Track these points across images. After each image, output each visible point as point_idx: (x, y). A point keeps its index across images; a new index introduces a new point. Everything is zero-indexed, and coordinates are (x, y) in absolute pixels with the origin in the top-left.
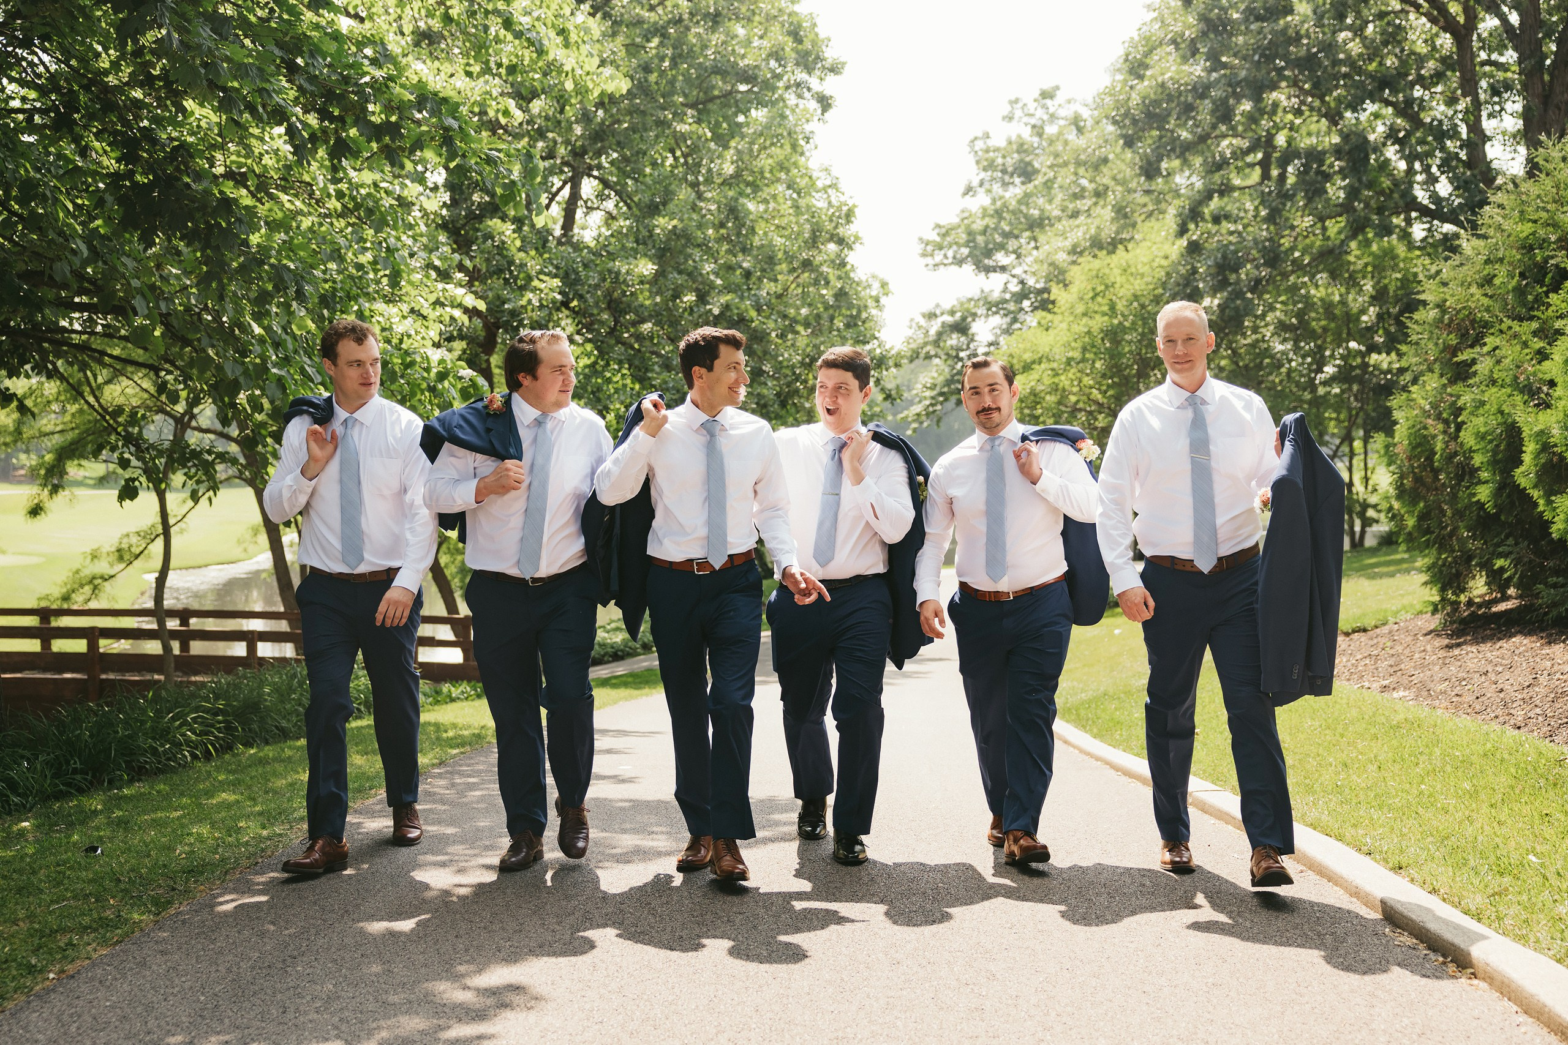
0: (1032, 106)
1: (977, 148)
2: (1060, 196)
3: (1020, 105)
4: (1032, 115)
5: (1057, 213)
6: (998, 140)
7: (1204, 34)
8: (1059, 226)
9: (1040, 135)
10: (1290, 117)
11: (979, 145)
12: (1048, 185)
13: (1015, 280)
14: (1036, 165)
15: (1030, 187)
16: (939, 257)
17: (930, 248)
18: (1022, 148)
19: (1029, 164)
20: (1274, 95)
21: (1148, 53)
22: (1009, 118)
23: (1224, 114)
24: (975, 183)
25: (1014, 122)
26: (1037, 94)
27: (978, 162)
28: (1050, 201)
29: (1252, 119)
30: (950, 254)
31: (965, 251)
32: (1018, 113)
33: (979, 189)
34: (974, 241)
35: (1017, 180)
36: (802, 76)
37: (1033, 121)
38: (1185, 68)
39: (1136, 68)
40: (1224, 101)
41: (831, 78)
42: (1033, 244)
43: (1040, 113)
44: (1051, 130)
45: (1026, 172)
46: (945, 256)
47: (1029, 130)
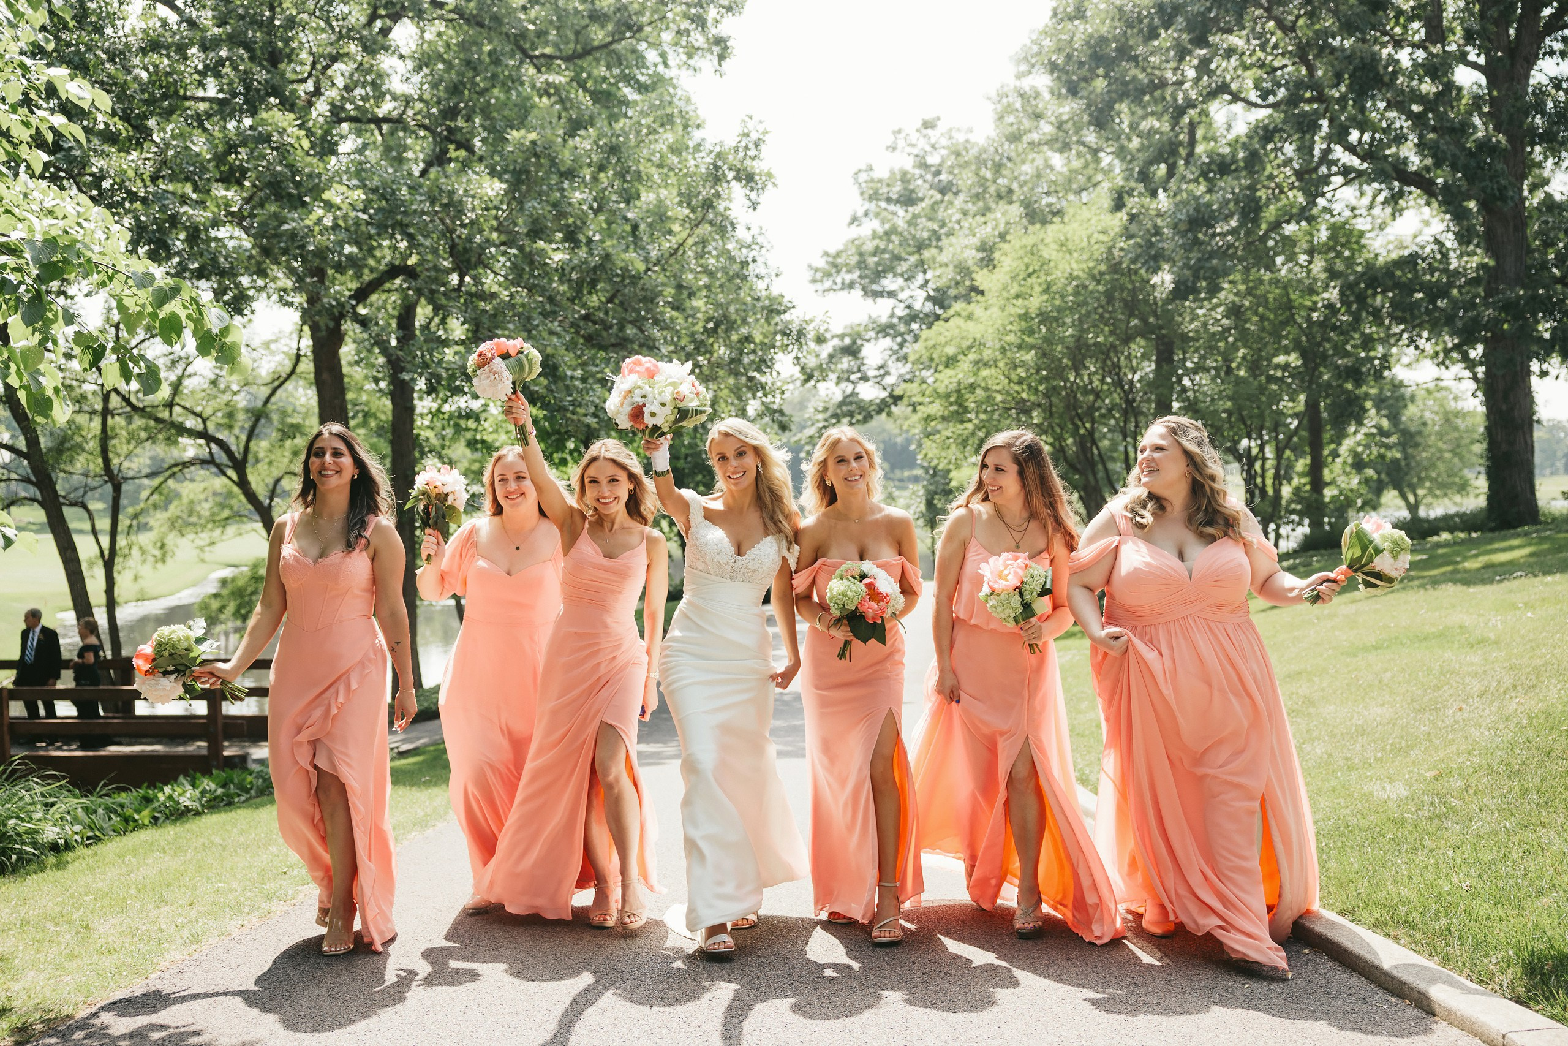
0: (914, 137)
1: (861, 180)
3: (903, 135)
4: (914, 145)
6: (881, 172)
9: (922, 165)
11: (863, 177)
13: (902, 305)
16: (828, 284)
17: (819, 275)
18: (905, 178)
22: (892, 149)
24: (860, 213)
25: (897, 152)
26: (919, 124)
27: (862, 194)
30: (839, 280)
31: (855, 275)
32: (901, 143)
33: (864, 219)
34: (864, 262)
37: (915, 151)
43: (923, 144)
44: (933, 160)
45: (911, 200)
46: (835, 283)
47: (911, 158)
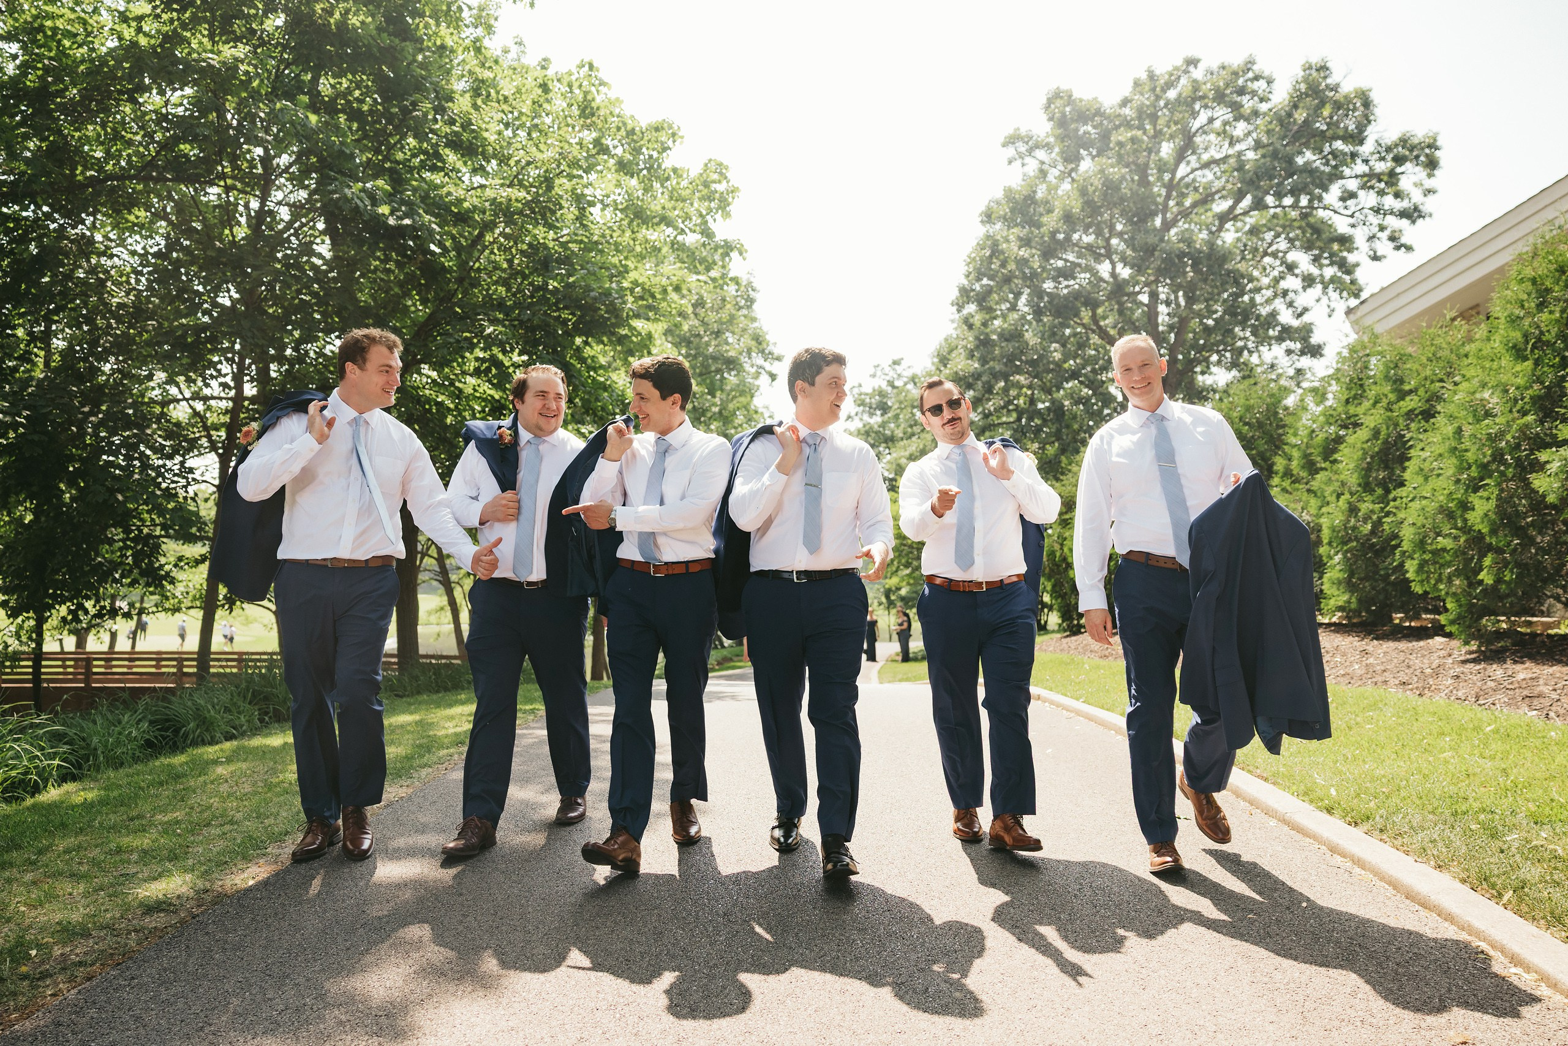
2: (903, 426)
3: (880, 369)
4: (887, 375)
5: (901, 435)
6: (867, 389)
7: (977, 347)
8: (902, 443)
9: (894, 387)
10: (1025, 390)
12: (897, 417)
14: (890, 404)
15: (886, 416)
18: (881, 393)
19: (886, 403)
20: (1017, 377)
21: (950, 352)
22: (874, 376)
23: (989, 389)
25: (877, 379)
26: (890, 362)
28: (898, 426)
29: (1006, 390)
32: (879, 373)
35: (879, 412)
36: (759, 361)
37: (888, 378)
38: (969, 362)
39: (944, 360)
40: (988, 382)
41: (776, 363)
42: (887, 451)
43: (892, 374)
44: (899, 383)
45: (884, 408)
47: (885, 383)
